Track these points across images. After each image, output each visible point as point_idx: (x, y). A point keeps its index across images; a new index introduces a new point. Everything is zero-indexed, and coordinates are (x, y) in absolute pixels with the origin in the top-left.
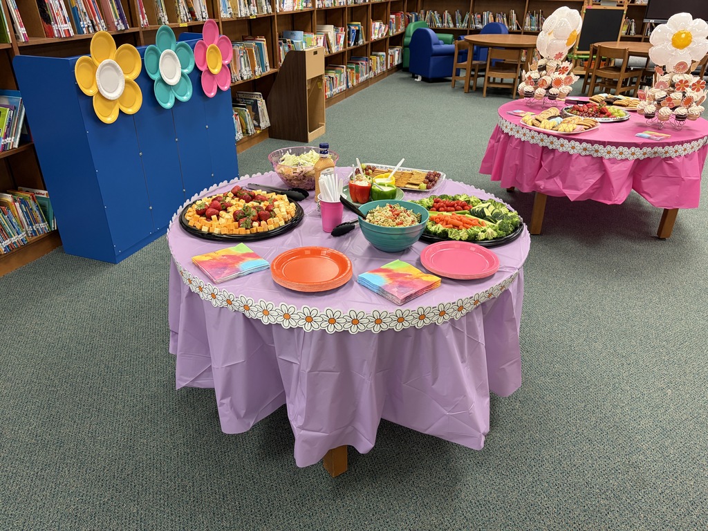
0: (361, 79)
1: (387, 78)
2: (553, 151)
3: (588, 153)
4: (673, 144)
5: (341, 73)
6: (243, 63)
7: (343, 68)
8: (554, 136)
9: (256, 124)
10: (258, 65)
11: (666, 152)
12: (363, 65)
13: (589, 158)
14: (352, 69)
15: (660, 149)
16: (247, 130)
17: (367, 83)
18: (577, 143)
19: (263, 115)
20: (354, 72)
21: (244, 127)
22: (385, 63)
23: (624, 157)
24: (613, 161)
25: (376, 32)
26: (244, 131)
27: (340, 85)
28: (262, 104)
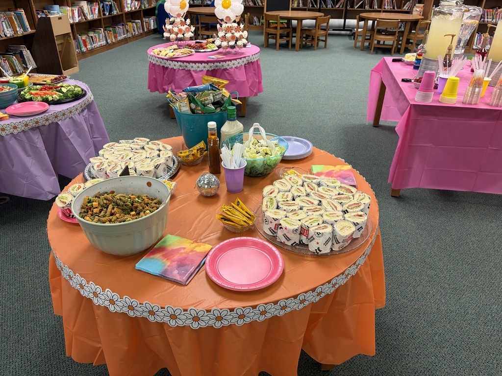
0: (119, 38)
1: (145, 38)
2: (167, 68)
3: (183, 68)
4: (225, 61)
5: (99, 34)
6: (5, 26)
7: (101, 30)
8: (165, 59)
9: (25, 66)
10: (19, 27)
11: (223, 66)
12: (120, 29)
13: (184, 71)
14: (110, 31)
15: (218, 64)
16: (16, 70)
17: (125, 41)
18: (176, 63)
19: (29, 60)
20: (112, 32)
21: (14, 68)
22: (141, 27)
23: (200, 69)
24: (195, 71)
25: (129, 6)
26: (14, 71)
27: (99, 41)
28: (27, 53)
